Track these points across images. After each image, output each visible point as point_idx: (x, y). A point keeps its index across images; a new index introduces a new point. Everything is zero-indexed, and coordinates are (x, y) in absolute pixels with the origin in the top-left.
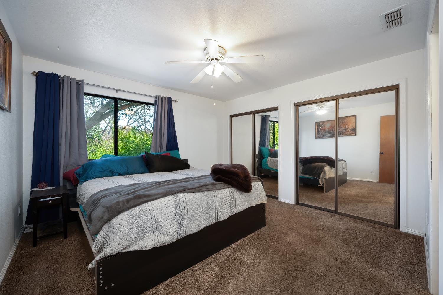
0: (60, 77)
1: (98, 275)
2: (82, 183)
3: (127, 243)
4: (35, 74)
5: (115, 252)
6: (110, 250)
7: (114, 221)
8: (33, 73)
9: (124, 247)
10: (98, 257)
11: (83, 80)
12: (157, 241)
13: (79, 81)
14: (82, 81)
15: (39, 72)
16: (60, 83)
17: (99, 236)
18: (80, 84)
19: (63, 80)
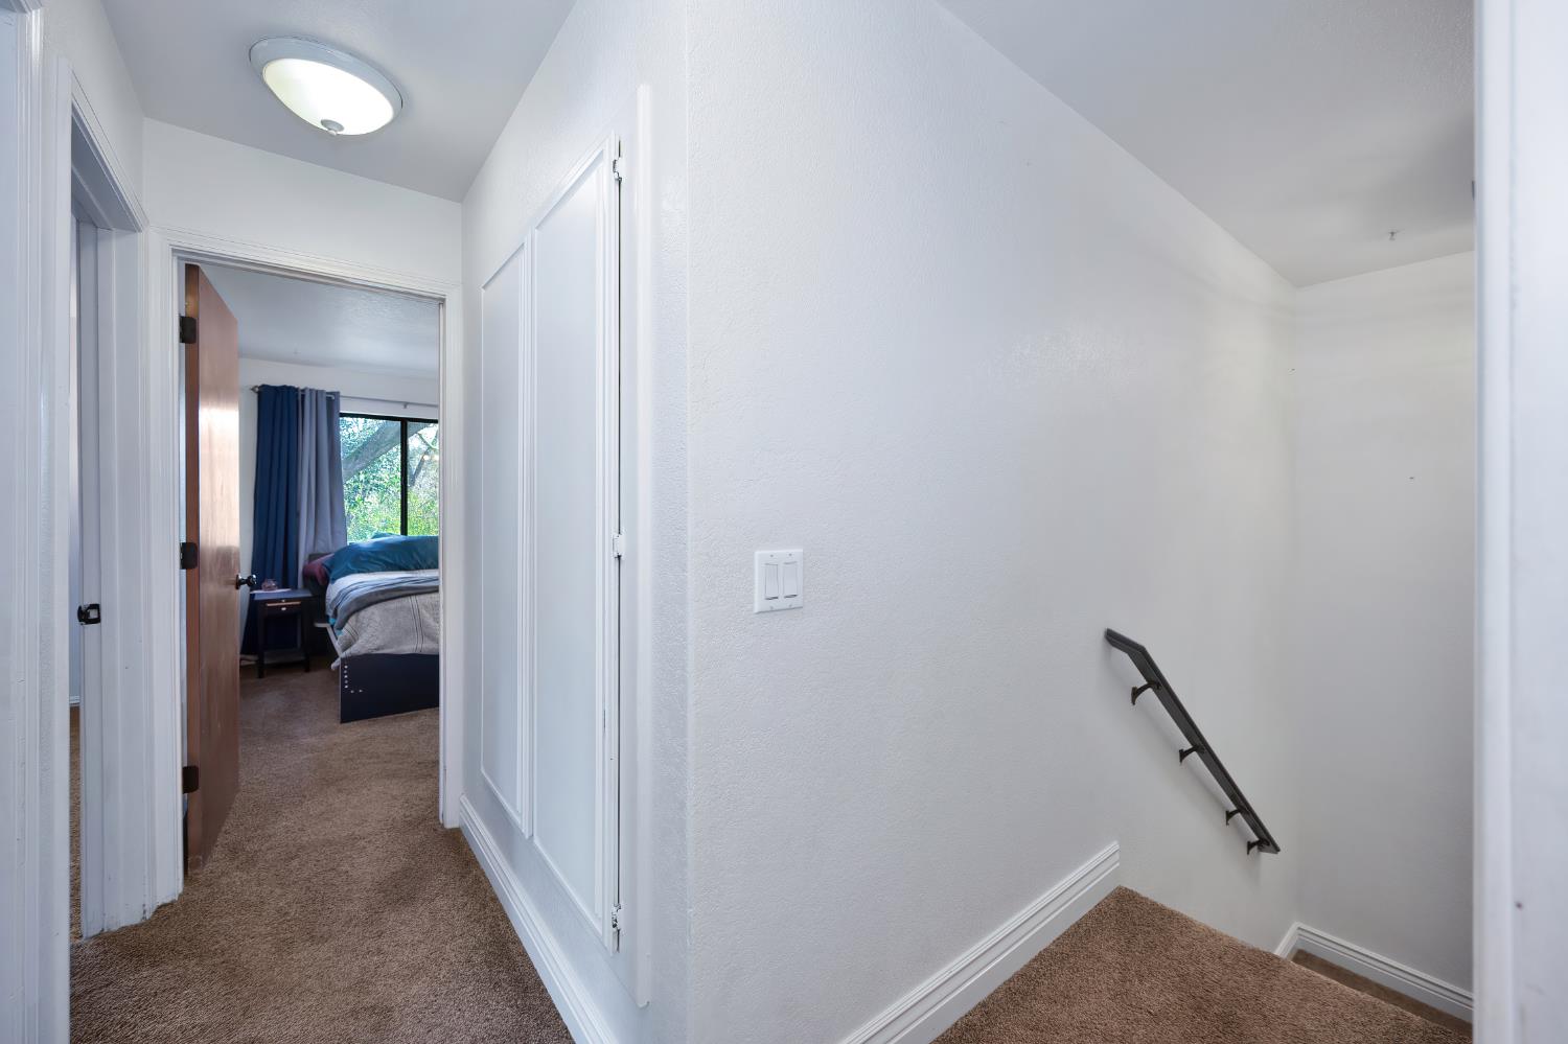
0: (296, 390)
1: (343, 674)
2: (334, 580)
3: (378, 643)
4: (257, 389)
5: (363, 652)
6: (358, 648)
7: (362, 613)
8: (253, 389)
9: (376, 647)
10: (342, 655)
11: (338, 393)
12: (420, 646)
13: (331, 393)
14: (336, 394)
15: (263, 386)
16: (297, 401)
17: (344, 630)
18: (332, 400)
19: (303, 396)
